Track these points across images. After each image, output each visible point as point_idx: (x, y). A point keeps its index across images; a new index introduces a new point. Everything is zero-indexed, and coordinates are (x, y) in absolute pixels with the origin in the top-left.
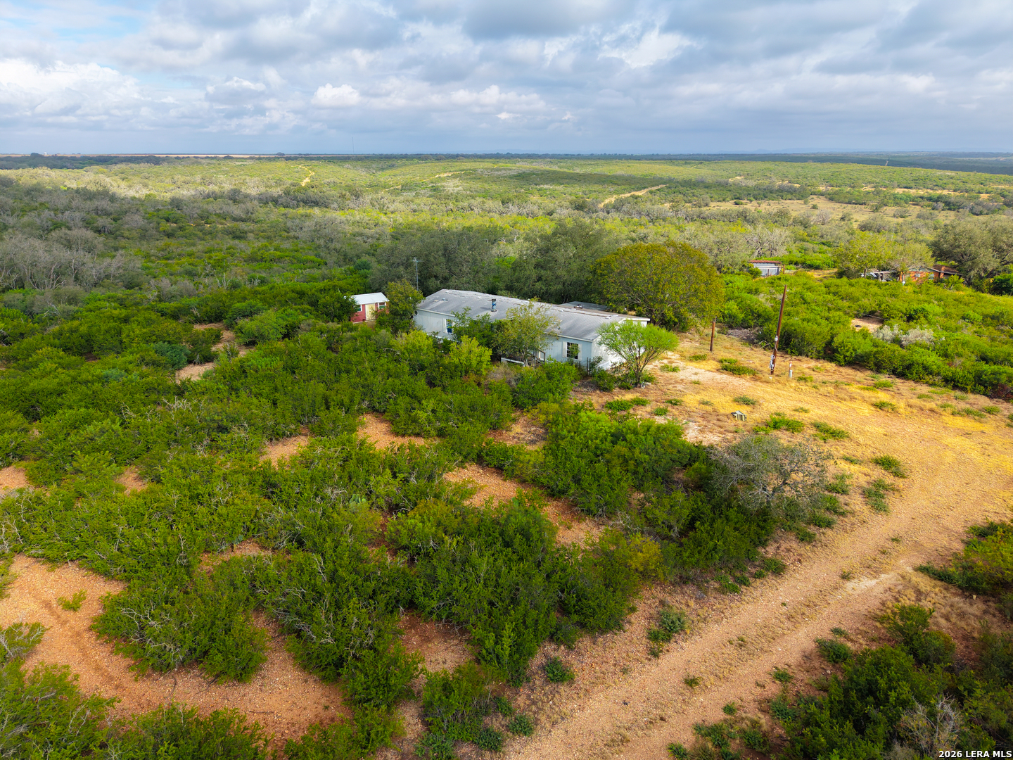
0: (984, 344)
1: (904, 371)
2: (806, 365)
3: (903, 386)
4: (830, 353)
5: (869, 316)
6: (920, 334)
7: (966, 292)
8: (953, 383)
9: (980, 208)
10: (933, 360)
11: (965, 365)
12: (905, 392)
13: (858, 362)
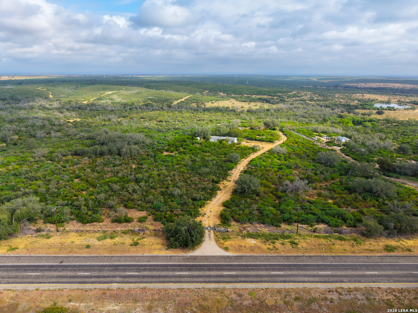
0: (270, 138)
1: (263, 141)
2: (254, 141)
3: (263, 142)
4: (256, 140)
5: (258, 135)
6: (264, 137)
7: (269, 130)
8: (267, 142)
9: (274, 102)
10: (265, 140)
11: (268, 140)
12: (263, 143)
13: (259, 141)
